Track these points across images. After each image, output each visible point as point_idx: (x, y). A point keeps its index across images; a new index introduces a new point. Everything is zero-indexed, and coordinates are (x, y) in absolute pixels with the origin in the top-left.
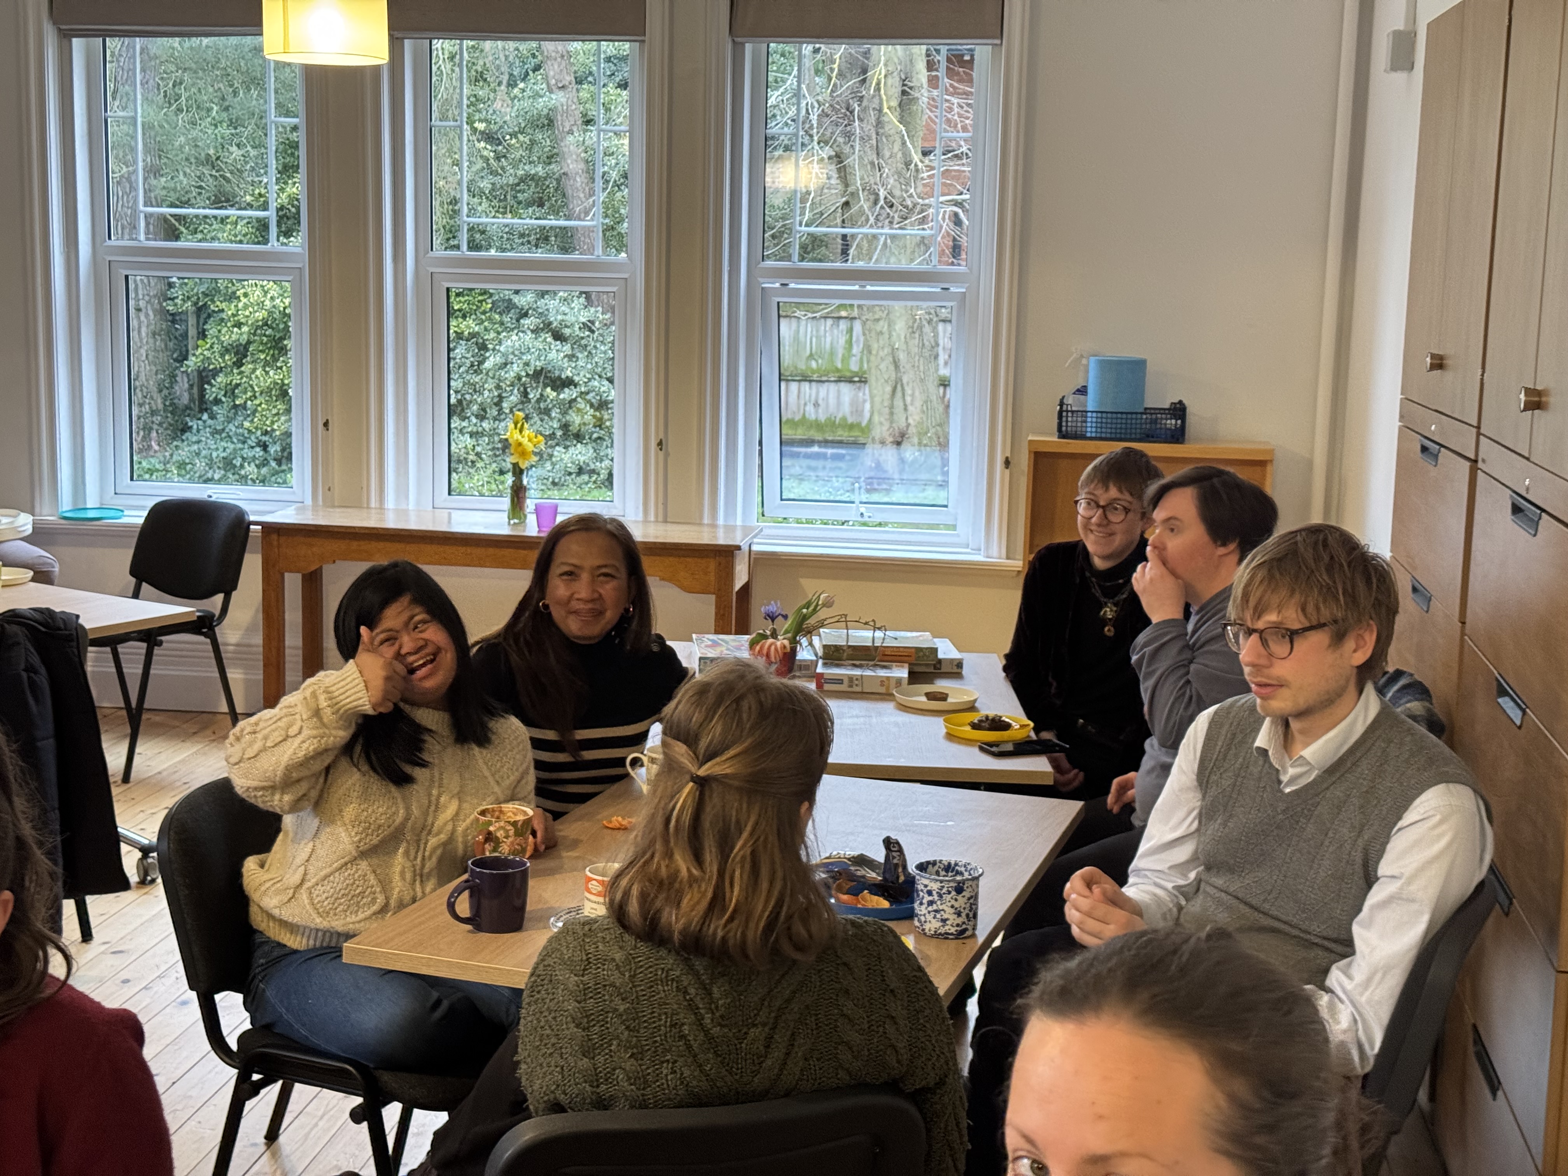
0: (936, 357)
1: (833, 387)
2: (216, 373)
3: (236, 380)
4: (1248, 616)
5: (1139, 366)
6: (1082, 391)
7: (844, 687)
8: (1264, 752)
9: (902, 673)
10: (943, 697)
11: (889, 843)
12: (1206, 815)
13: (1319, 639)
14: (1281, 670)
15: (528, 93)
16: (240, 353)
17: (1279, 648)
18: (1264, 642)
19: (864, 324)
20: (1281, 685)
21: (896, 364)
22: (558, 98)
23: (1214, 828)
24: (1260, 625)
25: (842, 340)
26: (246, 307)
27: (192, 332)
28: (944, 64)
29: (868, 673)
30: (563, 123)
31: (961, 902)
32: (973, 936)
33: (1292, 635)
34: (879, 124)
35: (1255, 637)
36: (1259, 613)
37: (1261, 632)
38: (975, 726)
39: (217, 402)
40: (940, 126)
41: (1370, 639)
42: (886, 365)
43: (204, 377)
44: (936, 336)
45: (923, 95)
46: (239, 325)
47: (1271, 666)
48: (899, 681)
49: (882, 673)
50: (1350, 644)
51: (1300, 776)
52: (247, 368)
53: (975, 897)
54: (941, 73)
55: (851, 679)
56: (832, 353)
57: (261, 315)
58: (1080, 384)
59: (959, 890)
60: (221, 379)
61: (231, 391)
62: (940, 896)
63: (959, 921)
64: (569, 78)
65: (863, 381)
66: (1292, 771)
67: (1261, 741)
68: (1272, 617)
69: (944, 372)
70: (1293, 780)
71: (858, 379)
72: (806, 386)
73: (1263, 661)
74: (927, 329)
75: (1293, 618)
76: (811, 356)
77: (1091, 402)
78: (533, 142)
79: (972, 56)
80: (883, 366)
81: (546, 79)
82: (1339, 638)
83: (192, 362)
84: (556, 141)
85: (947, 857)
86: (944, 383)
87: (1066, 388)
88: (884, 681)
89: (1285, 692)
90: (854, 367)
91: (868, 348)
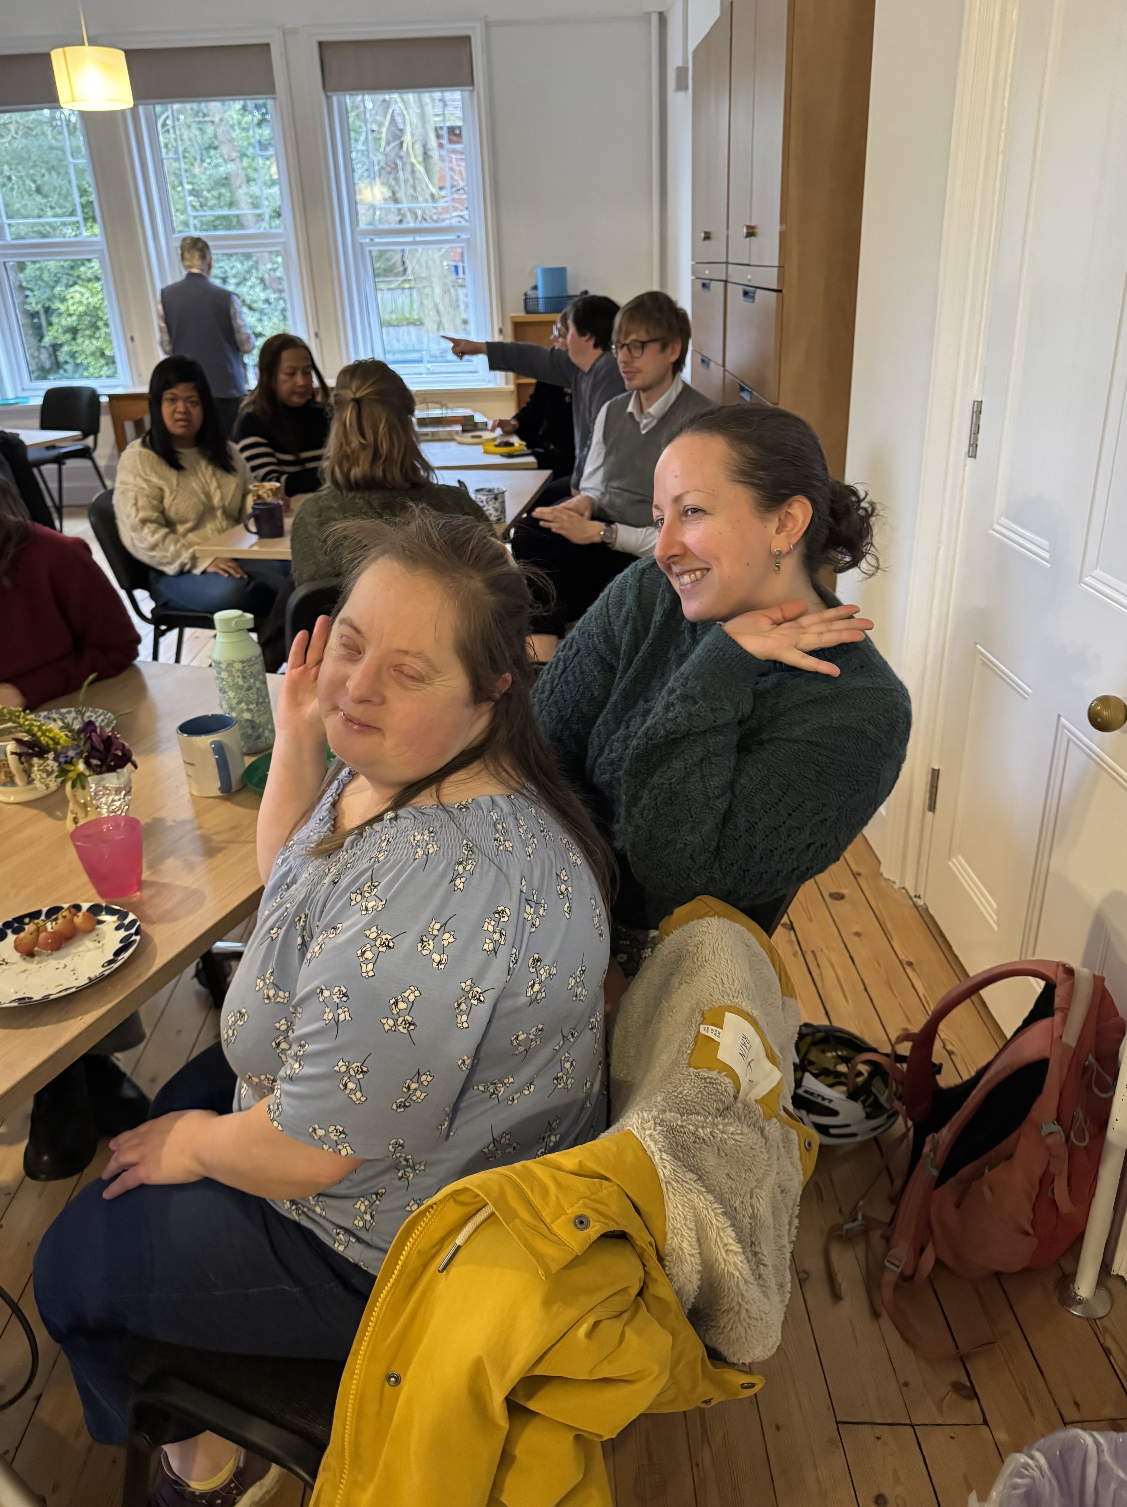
0: (458, 306)
1: (405, 329)
2: (61, 345)
3: (75, 348)
4: (622, 338)
5: (562, 271)
6: (535, 288)
7: (430, 437)
8: (631, 414)
9: (459, 428)
10: (480, 437)
11: (459, 481)
12: (607, 455)
13: (654, 347)
14: (638, 364)
15: (213, 164)
16: (74, 331)
17: (637, 353)
18: (629, 350)
19: (418, 289)
20: (639, 371)
21: (438, 312)
22: (231, 167)
23: (611, 459)
24: (628, 341)
25: (407, 302)
26: (73, 304)
27: (44, 324)
28: (446, 136)
29: (441, 429)
30: (236, 182)
31: (497, 505)
32: (505, 522)
33: (643, 345)
34: (413, 172)
35: (625, 348)
36: (627, 336)
37: (627, 345)
38: (496, 446)
39: (66, 362)
40: (448, 174)
41: (678, 348)
42: (433, 313)
43: (56, 347)
44: (457, 294)
45: (435, 154)
46: (70, 315)
47: (632, 362)
48: (457, 432)
49: (448, 429)
50: (669, 350)
51: (650, 422)
52: (79, 340)
53: (503, 503)
54: (445, 141)
55: (433, 433)
56: (403, 309)
57: (82, 309)
58: (533, 284)
59: (496, 499)
60: (65, 349)
61: (73, 355)
62: (487, 502)
63: (497, 514)
64: (234, 155)
65: (422, 324)
66: (645, 421)
67: (630, 408)
68: (633, 337)
69: (464, 316)
70: (646, 426)
71: (418, 323)
72: (391, 329)
73: (629, 360)
74: (452, 291)
75: (643, 336)
76: (392, 312)
77: (540, 293)
78: (220, 195)
79: (461, 131)
80: (431, 313)
81: (222, 156)
82: (664, 347)
83: (47, 340)
84: (233, 193)
85: (488, 486)
86: (465, 322)
87: (527, 288)
88: (450, 433)
89: (639, 376)
90: (416, 317)
91: (422, 304)
